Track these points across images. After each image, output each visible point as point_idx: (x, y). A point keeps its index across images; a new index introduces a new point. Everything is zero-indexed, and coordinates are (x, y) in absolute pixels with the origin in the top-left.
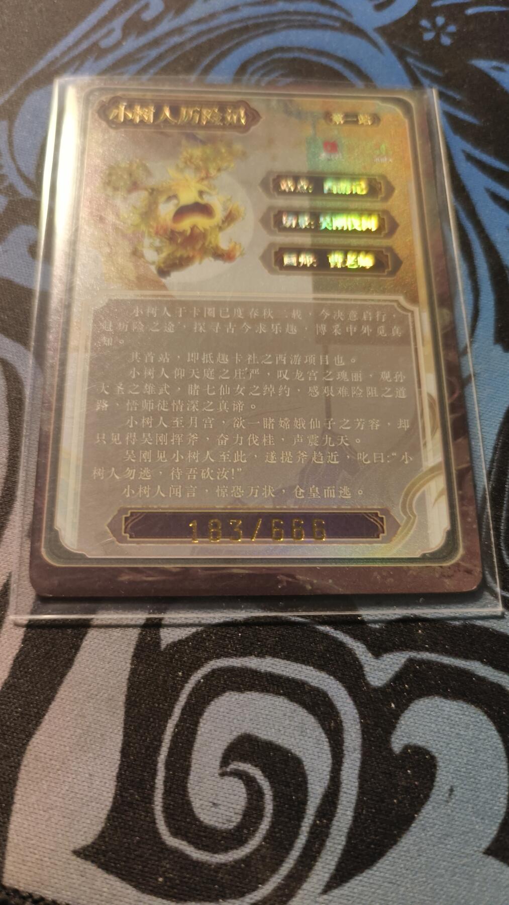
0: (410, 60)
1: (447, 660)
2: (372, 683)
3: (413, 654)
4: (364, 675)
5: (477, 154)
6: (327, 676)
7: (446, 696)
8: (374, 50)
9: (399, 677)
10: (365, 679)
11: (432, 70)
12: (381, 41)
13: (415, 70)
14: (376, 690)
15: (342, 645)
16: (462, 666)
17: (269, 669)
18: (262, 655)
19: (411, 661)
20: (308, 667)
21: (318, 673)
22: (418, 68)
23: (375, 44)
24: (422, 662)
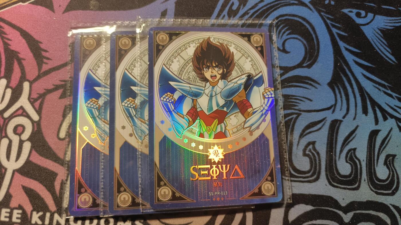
0: (322, 13)
1: (363, 212)
2: (346, 222)
3: (354, 212)
4: (343, 220)
5: (348, 47)
6: (334, 222)
7: (365, 222)
8: (311, 12)
9: (352, 219)
10: (344, 221)
11: (330, 16)
12: (311, 7)
13: (324, 17)
14: (347, 223)
15: (336, 213)
16: (368, 213)
17: (319, 223)
18: (316, 220)
19: (355, 214)
20: (328, 221)
21: (331, 222)
22: (325, 16)
23: (311, 9)
24: (357, 214)
